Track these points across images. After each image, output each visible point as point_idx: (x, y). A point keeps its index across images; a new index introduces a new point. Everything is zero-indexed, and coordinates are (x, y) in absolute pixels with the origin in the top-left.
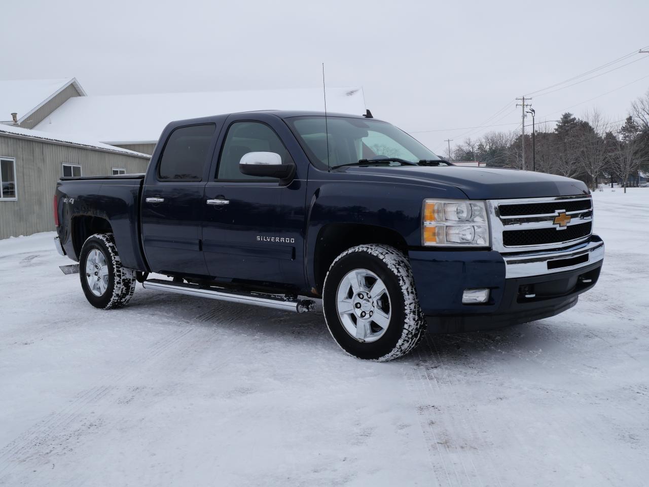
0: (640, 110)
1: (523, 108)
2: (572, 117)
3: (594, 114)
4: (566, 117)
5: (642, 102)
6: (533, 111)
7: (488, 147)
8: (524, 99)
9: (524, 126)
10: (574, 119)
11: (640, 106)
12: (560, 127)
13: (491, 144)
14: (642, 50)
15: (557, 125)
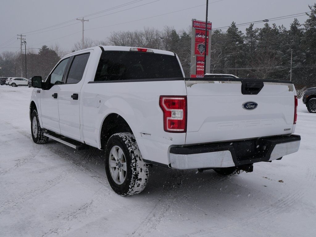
0: (78, 48)
1: (21, 40)
2: (47, 48)
3: (55, 47)
4: (44, 47)
5: (79, 44)
6: (25, 42)
7: (5, 59)
8: (21, 35)
9: (21, 50)
10: (48, 49)
11: (78, 46)
12: (41, 52)
13: (6, 57)
14: (78, 19)
15: (40, 51)
